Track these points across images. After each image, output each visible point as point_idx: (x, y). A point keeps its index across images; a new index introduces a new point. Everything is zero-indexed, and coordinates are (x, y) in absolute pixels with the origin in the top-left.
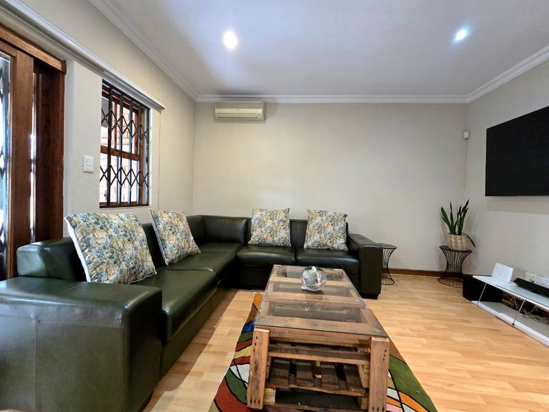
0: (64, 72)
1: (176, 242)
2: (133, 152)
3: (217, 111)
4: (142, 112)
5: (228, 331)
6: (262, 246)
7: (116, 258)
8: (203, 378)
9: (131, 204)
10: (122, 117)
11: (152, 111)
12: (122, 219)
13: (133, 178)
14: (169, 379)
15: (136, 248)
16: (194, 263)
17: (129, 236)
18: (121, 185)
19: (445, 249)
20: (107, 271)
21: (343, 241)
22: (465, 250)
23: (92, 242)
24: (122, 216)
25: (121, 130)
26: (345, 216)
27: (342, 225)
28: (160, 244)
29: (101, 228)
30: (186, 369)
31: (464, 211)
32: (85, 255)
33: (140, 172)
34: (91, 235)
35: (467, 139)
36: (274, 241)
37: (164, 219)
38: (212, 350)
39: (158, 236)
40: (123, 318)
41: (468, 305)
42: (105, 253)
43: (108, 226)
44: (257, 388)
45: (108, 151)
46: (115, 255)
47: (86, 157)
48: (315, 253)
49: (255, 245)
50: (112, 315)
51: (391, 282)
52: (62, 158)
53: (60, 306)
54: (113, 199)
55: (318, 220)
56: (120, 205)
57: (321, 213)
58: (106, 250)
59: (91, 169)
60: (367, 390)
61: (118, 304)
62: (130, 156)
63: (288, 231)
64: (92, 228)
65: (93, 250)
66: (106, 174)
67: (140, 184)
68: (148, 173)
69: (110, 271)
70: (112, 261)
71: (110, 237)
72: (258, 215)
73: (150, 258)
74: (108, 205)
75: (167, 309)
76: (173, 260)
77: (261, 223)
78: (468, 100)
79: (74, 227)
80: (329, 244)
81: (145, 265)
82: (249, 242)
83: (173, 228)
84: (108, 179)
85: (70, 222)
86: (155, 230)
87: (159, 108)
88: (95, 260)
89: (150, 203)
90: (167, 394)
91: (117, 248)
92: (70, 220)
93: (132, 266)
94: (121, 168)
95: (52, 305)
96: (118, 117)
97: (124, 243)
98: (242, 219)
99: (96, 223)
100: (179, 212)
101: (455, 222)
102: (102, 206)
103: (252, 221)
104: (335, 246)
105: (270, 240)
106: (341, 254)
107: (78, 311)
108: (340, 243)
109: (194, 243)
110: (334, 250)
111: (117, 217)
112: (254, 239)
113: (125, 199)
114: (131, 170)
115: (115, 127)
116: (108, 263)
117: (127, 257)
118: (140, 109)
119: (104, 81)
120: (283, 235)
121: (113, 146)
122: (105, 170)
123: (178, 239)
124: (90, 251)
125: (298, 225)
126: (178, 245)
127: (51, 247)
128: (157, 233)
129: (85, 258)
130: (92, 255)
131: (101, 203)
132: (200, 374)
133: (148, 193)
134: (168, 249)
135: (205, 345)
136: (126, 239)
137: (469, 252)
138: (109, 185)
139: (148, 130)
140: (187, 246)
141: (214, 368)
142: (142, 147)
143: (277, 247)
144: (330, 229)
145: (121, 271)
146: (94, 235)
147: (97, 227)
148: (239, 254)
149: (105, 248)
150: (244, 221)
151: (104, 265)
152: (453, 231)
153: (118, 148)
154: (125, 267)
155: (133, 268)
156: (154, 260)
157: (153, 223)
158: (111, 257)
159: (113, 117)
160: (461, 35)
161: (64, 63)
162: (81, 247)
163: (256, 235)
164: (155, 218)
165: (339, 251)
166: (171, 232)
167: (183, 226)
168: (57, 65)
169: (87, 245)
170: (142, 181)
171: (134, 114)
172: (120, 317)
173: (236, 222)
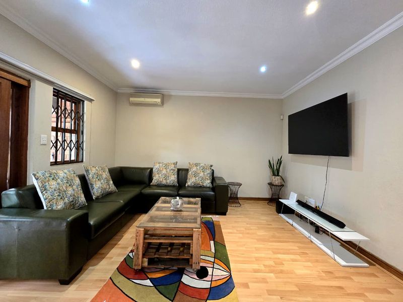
0: (29, 87)
1: (101, 184)
2: (73, 128)
3: (131, 99)
4: (79, 103)
5: (131, 237)
6: (159, 186)
7: (62, 196)
8: (112, 260)
9: (71, 162)
10: (65, 109)
11: (86, 102)
12: (65, 173)
13: (73, 145)
14: (93, 261)
15: (74, 190)
16: (112, 198)
17: (70, 183)
18: (65, 150)
19: (270, 184)
20: (56, 204)
21: (209, 181)
22: (280, 185)
23: (48, 187)
24: (66, 171)
25: (65, 116)
26: (211, 166)
27: (209, 171)
28: (90, 187)
29: (53, 179)
30: (103, 256)
31: (280, 162)
32: (43, 195)
33: (77, 142)
34: (47, 184)
35: (282, 119)
36: (167, 183)
37: (93, 171)
38: (119, 246)
39: (89, 182)
40: (66, 225)
41: (277, 216)
42: (55, 193)
43: (57, 178)
44: (138, 258)
45: (56, 129)
46: (61, 194)
47: (42, 136)
48: (193, 189)
49: (155, 185)
50: (61, 224)
51: (238, 205)
52: (27, 136)
53: (32, 221)
54: (59, 159)
55: (194, 169)
56: (64, 162)
57: (196, 165)
58: (56, 192)
59: (45, 142)
60: (192, 255)
61: (63, 219)
62: (71, 131)
63: (176, 176)
64: (47, 179)
65: (48, 192)
66: (55, 145)
67: (77, 149)
68: (83, 142)
69: (58, 203)
70: (59, 198)
71: (58, 184)
72: (157, 166)
73: (83, 196)
74: (56, 163)
75: (92, 223)
76: (98, 197)
77: (159, 171)
78: (282, 97)
79: (37, 179)
80: (201, 183)
81: (80, 199)
82: (151, 184)
83: (99, 176)
84: (56, 147)
85: (35, 176)
86: (87, 178)
87: (91, 100)
88: (50, 197)
89: (84, 160)
90: (90, 268)
91: (62, 190)
92: (35, 175)
93: (71, 200)
94: (65, 140)
95: (27, 221)
96: (63, 108)
97: (66, 187)
98: (148, 168)
99: (50, 176)
100: (102, 166)
101: (276, 169)
102: (52, 164)
103: (154, 170)
104: (205, 185)
105: (164, 182)
106: (208, 189)
107: (42, 223)
108: (207, 183)
109: (113, 185)
110: (204, 187)
111: (62, 172)
112: (154, 182)
113: (67, 159)
114: (71, 141)
115: (61, 115)
116: (57, 199)
117: (69, 195)
118: (78, 101)
119: (54, 89)
120: (173, 179)
121: (59, 126)
122: (54, 142)
123: (102, 183)
124: (47, 193)
125: (183, 172)
126: (102, 187)
127: (22, 191)
128: (88, 180)
129: (43, 196)
130: (48, 195)
131: (51, 163)
132: (112, 258)
133: (83, 154)
134: (95, 190)
135: (116, 244)
136: (68, 185)
137: (282, 186)
138: (57, 151)
139: (83, 114)
140: (108, 187)
141: (119, 255)
142: (79, 125)
143: (169, 186)
144: (202, 174)
145: (65, 203)
146: (49, 184)
147: (51, 179)
148: (143, 191)
149: (55, 190)
150: (149, 170)
151: (55, 200)
152: (274, 175)
153: (63, 127)
154: (67, 201)
155: (72, 201)
156: (85, 197)
157: (85, 174)
158: (59, 196)
159: (59, 108)
160: (263, 69)
161: (29, 81)
162: (41, 190)
163: (156, 179)
164: (87, 171)
165: (206, 187)
166: (97, 179)
167: (106, 175)
168: (25, 83)
169: (44, 189)
170: (79, 146)
171: (73, 104)
172: (65, 224)
173: (144, 171)
